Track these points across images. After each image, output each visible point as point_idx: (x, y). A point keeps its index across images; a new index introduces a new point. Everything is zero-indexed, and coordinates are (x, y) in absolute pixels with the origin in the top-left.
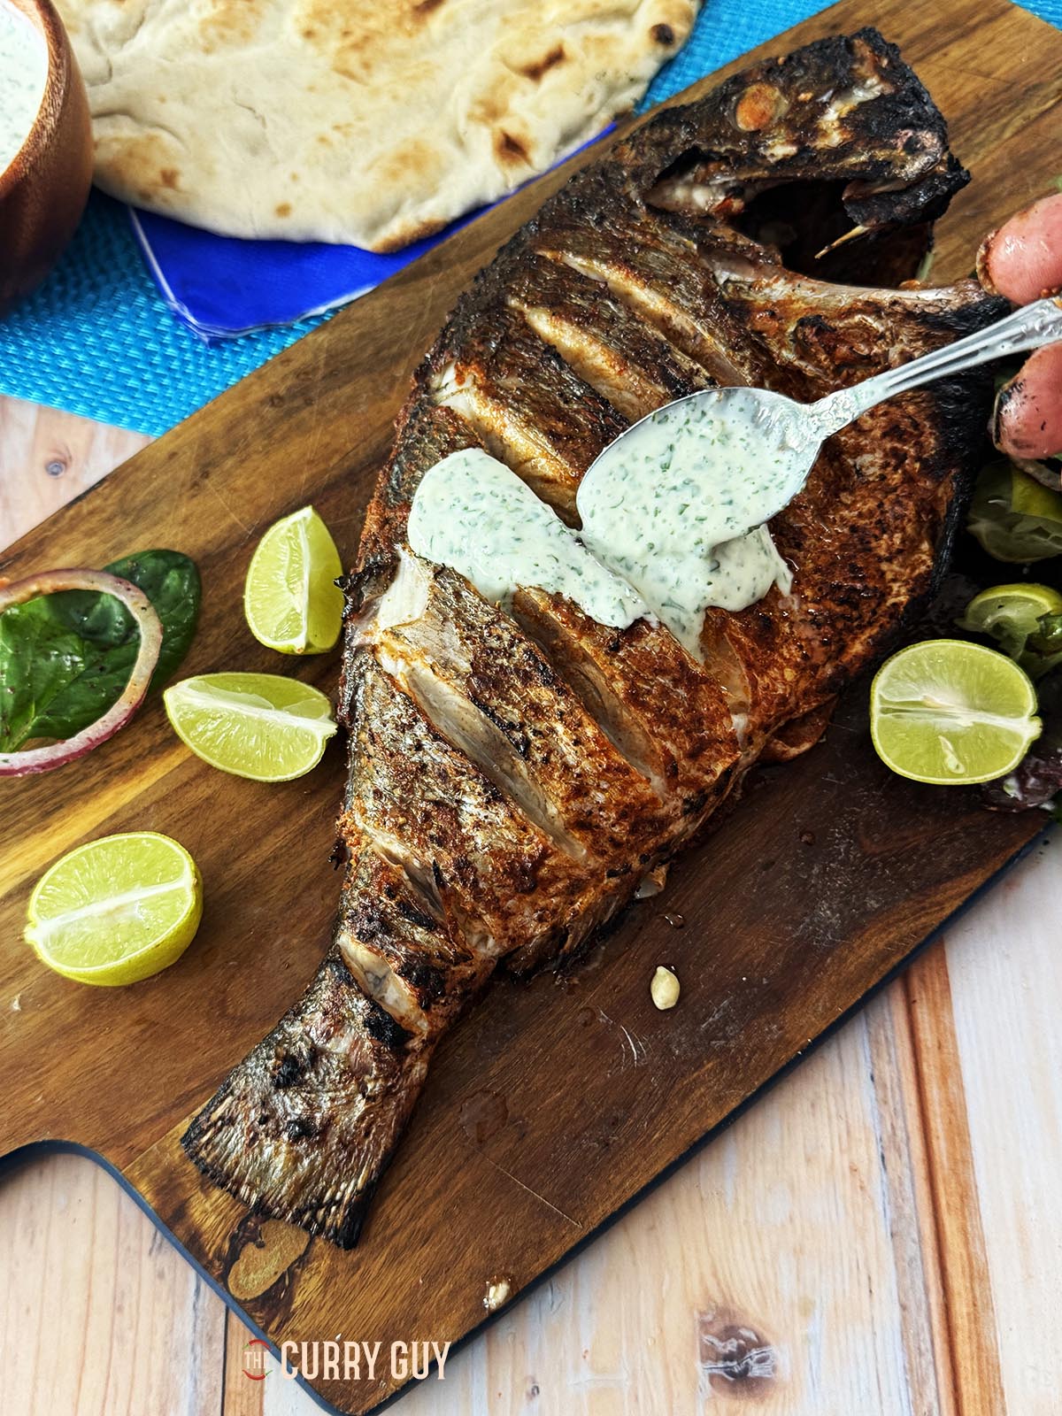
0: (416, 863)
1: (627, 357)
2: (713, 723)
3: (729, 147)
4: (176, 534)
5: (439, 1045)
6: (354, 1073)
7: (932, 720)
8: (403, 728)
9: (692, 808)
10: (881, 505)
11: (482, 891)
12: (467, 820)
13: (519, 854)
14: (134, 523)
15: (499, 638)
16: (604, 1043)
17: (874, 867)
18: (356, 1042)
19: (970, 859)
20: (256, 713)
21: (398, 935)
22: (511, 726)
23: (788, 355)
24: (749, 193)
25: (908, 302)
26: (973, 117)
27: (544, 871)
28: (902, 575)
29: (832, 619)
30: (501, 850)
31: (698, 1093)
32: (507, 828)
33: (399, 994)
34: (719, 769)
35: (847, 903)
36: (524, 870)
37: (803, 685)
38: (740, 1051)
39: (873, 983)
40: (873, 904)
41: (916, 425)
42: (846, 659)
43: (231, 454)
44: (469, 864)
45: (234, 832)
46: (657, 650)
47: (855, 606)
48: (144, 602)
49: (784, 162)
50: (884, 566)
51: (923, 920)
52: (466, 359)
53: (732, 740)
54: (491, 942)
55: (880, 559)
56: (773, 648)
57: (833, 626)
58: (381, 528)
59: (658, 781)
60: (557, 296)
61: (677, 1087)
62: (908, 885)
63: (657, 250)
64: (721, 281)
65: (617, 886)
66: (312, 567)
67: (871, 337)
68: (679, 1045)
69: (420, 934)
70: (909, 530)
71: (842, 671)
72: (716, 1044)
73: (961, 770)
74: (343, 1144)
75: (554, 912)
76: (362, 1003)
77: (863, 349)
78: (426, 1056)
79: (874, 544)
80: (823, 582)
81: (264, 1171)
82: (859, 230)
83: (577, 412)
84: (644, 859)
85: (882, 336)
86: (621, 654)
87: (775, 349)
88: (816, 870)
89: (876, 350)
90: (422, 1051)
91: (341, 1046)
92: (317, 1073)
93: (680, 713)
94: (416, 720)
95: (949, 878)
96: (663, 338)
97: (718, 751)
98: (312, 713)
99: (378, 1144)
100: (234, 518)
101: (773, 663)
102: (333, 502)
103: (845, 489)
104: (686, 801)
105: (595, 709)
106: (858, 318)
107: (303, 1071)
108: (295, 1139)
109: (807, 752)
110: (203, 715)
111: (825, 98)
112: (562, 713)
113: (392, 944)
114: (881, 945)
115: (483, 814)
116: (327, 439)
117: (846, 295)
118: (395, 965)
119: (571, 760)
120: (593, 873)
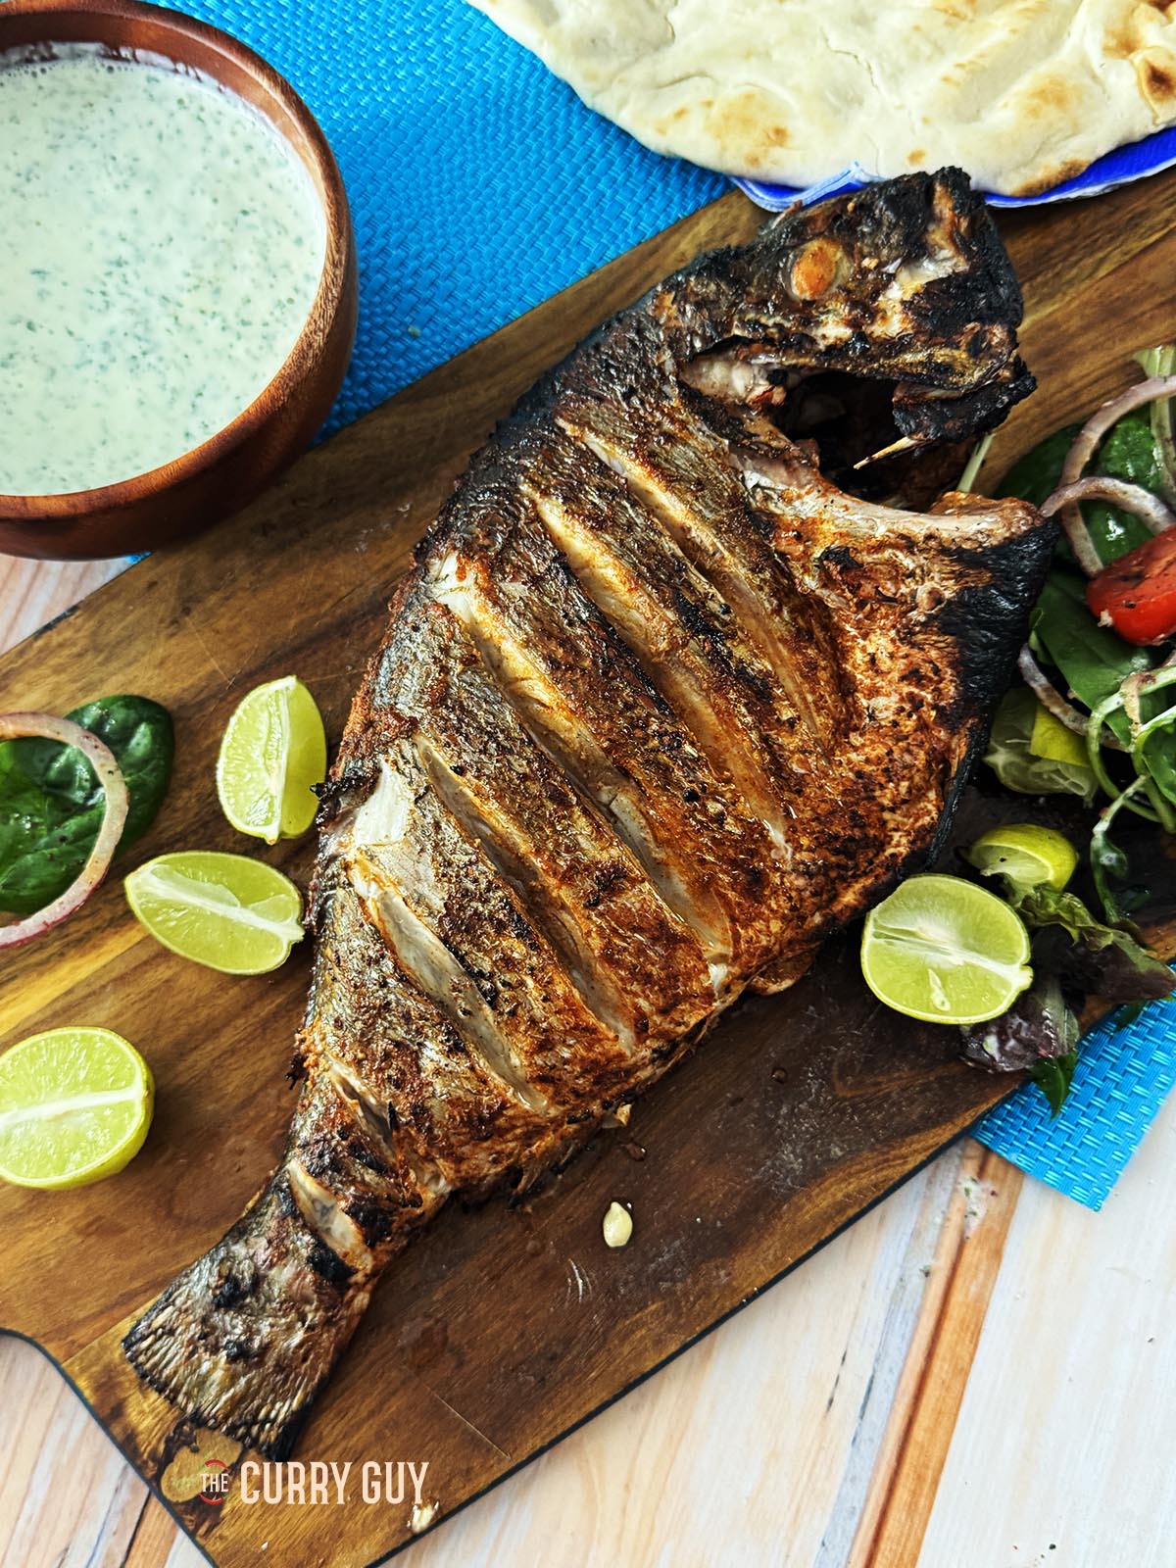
0: (373, 1101)
1: (640, 575)
2: (690, 979)
3: (778, 319)
4: (150, 679)
5: (381, 1278)
6: (294, 1303)
7: (924, 953)
8: (371, 962)
9: (661, 1056)
10: (890, 752)
11: (436, 1137)
12: (427, 1064)
13: (479, 1103)
14: (107, 660)
15: (476, 881)
16: (553, 1277)
17: (843, 1112)
18: (298, 1274)
19: (940, 1113)
20: (220, 909)
21: (348, 1174)
22: (481, 974)
23: (811, 583)
24: (793, 379)
25: (945, 535)
26: (1067, 247)
27: (501, 1121)
28: (904, 824)
29: (826, 868)
30: (459, 1098)
31: (639, 1334)
32: (467, 1078)
33: (344, 1231)
34: (693, 1022)
35: (811, 1148)
36: (481, 1120)
37: (788, 934)
38: (686, 1294)
39: (826, 1234)
40: (837, 1152)
41: (936, 671)
42: (837, 907)
43: (215, 589)
44: (425, 1110)
45: (192, 1020)
46: (638, 905)
47: (851, 856)
48: (112, 764)
49: (837, 350)
50: (887, 815)
51: (885, 1173)
52: (469, 550)
53: (708, 995)
54: (442, 1182)
55: (883, 809)
56: (760, 900)
57: (826, 875)
58: (365, 731)
59: (626, 1035)
60: (571, 488)
61: (619, 1327)
62: (874, 1135)
63: (685, 444)
64: (750, 485)
65: (576, 1131)
66: (292, 746)
67: (899, 574)
68: (626, 1284)
69: (370, 1176)
70: (917, 779)
71: (831, 920)
72: (664, 1285)
73: (947, 1007)
74: (279, 1368)
75: (510, 1155)
76: (307, 1238)
77: (889, 589)
78: (369, 1287)
79: (878, 793)
80: (823, 832)
81: (202, 1383)
82: (904, 442)
83: (581, 638)
84: (606, 1105)
85: (912, 575)
86: (601, 908)
87: (797, 574)
88: (784, 1110)
89: (904, 589)
90: (365, 1284)
91: (283, 1276)
92: (258, 1300)
93: (655, 970)
94: (383, 956)
95: (917, 1130)
96: (680, 553)
97: (691, 1004)
98: (280, 914)
99: (314, 1367)
100: (213, 664)
101: (759, 916)
102: (321, 654)
103: (856, 729)
104: (654, 1051)
105: (567, 957)
106: (887, 553)
107: (244, 1296)
108: (232, 1359)
109: (788, 989)
110: (166, 904)
111: (891, 269)
112: (532, 969)
113: (341, 1182)
114: (840, 1196)
115: (443, 1062)
116: (320, 580)
117: (881, 521)
118: (343, 1204)
119: (538, 1013)
120: (552, 1121)
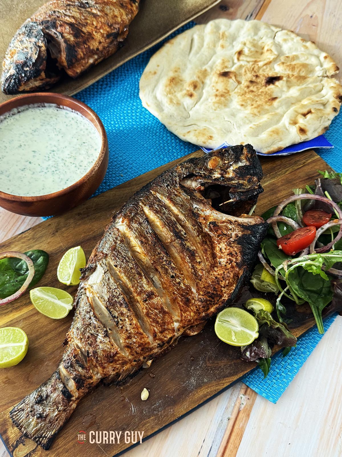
0: (83, 350)
1: (165, 224)
2: (168, 324)
3: (204, 172)
4: (45, 246)
6: (56, 404)
8: (88, 312)
9: (160, 346)
10: (224, 273)
11: (98, 360)
12: (98, 340)
13: (110, 352)
14: (36, 241)
15: (116, 293)
16: (125, 407)
17: (208, 370)
18: (58, 395)
19: (234, 372)
20: (52, 300)
21: (74, 368)
22: (115, 317)
23: (207, 230)
24: (206, 185)
25: (239, 221)
27: (116, 358)
28: (227, 292)
29: (206, 301)
30: (105, 350)
31: (147, 425)
32: (108, 344)
33: (72, 385)
34: (169, 337)
35: (199, 379)
36: (110, 356)
37: (196, 317)
38: (161, 415)
39: (201, 403)
40: (205, 380)
41: (236, 253)
42: (209, 312)
43: (64, 227)
44: (96, 352)
45: (41, 330)
46: (156, 303)
47: (213, 298)
48: (32, 264)
49: (217, 179)
50: (223, 289)
51: (218, 387)
52: (125, 216)
53: (173, 330)
54: (99, 374)
55: (222, 287)
56: (188, 306)
57: (206, 302)
58: (95, 257)
59: (150, 339)
60: (151, 204)
61: (142, 422)
62: (216, 377)
63: (179, 197)
64: (194, 207)
65: (136, 364)
66: (77, 262)
67: (228, 229)
68: (145, 411)
69: (80, 369)
70: (231, 280)
71: (207, 315)
72: (155, 412)
73: (236, 341)
74: (50, 422)
75: (117, 369)
76: (62, 385)
77: (225, 232)
78: (76, 402)
79: (221, 283)
80: (206, 291)
81: (29, 425)
82: (231, 200)
83: (149, 237)
84: (144, 358)
85: (231, 229)
86: (147, 302)
87: (203, 227)
88: (193, 368)
89: (229, 233)
90: (75, 401)
91: (54, 396)
92: (47, 402)
93: (159, 320)
94: (91, 311)
95: (227, 376)
96: (175, 220)
97: (169, 332)
98: (67, 303)
99: (59, 423)
100: (61, 244)
101: (188, 311)
102: (88, 244)
103: (216, 267)
104: (158, 344)
105: (138, 316)
106: (225, 224)
107: (43, 400)
108: (38, 418)
110: (39, 298)
111: (231, 163)
112: (128, 316)
113: (72, 370)
114: (205, 392)
115: (103, 339)
116: (91, 227)
117: (225, 217)
118: (72, 377)
119: (128, 329)
120: (130, 360)
